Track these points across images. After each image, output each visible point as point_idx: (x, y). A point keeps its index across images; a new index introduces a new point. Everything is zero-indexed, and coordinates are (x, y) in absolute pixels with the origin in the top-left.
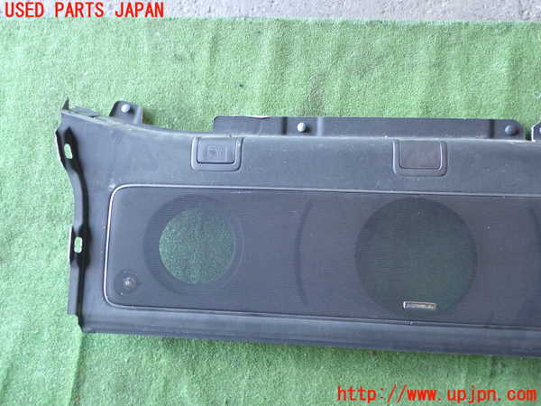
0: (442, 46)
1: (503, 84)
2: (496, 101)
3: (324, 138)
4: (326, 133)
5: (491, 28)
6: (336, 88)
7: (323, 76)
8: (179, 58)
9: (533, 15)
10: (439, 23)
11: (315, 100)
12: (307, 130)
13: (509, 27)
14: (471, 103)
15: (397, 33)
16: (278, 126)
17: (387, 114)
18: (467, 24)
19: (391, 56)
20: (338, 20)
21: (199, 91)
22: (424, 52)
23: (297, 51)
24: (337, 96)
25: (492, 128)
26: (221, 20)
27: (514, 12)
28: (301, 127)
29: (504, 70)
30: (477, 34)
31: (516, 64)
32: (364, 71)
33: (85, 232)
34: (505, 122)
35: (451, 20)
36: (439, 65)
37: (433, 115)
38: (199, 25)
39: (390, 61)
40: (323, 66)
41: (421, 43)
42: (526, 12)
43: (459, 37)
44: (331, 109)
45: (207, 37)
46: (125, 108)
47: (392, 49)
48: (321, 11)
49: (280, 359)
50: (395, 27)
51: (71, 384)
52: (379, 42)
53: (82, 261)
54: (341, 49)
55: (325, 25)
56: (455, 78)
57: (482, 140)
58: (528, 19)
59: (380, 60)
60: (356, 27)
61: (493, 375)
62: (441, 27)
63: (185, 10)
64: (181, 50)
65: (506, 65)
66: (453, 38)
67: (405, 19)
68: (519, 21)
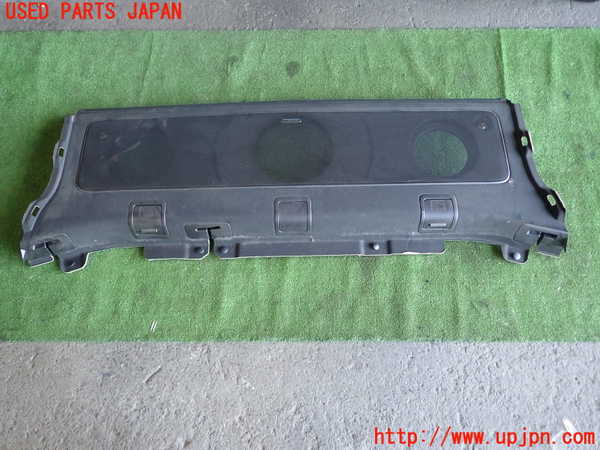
1: (227, 288)
2: (232, 275)
5: (233, 336)
6: (352, 282)
7: (363, 291)
8: (484, 304)
9: (199, 349)
10: (274, 340)
11: (368, 268)
12: (371, 246)
13: (220, 338)
14: (250, 274)
15: (307, 330)
16: (394, 247)
18: (251, 340)
19: (311, 309)
20: (355, 340)
21: (461, 276)
22: (286, 314)
24: (351, 275)
25: (237, 250)
26: (454, 339)
27: (214, 350)
28: (377, 248)
29: (225, 300)
30: (244, 331)
31: (216, 305)
32: (332, 296)
33: (522, 151)
34: (228, 255)
35: (264, 344)
36: (274, 303)
38: (473, 334)
39: (312, 306)
40: (364, 299)
41: (288, 322)
42: (204, 351)
43: (259, 327)
45: (463, 323)
46: (518, 257)
47: (310, 317)
50: (309, 336)
51: (506, 78)
52: (321, 322)
53: (518, 133)
54: (351, 315)
55: (366, 336)
56: (263, 294)
58: (204, 346)
59: (320, 307)
60: (340, 335)
62: (272, 336)
63: (487, 350)
64: (483, 311)
65: (223, 305)
66: (263, 326)
67: (301, 344)
68: (211, 343)
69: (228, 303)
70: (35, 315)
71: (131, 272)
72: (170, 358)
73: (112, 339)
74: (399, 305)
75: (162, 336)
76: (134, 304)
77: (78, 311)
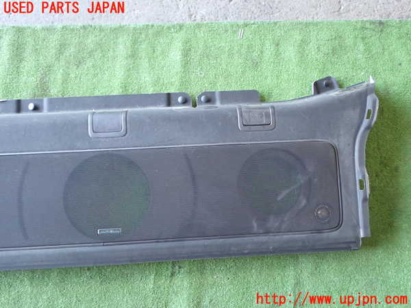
0: (135, 42)
1: (178, 67)
2: (173, 80)
3: (49, 113)
4: (50, 110)
5: (169, 28)
6: (59, 76)
7: (49, 68)
9: (198, 18)
10: (132, 26)
11: (43, 86)
12: (36, 109)
13: (181, 27)
14: (156, 82)
15: (103, 34)
16: (14, 107)
17: (97, 93)
18: (153, 26)
19: (99, 51)
20: (60, 26)
22: (122, 47)
23: (28, 50)
24: (60, 81)
25: (169, 99)
27: (186, 16)
28: (31, 106)
29: (179, 57)
30: (159, 32)
31: (186, 53)
32: (79, 64)
34: (177, 95)
35: (142, 23)
36: (133, 55)
37: (130, 92)
39: (98, 54)
40: (49, 61)
41: (120, 40)
42: (193, 16)
43: (147, 36)
44: (55, 91)
47: (99, 45)
48: (47, 19)
49: (19, 282)
50: (101, 29)
52: (90, 41)
54: (62, 47)
55: (49, 29)
56: (144, 63)
57: (163, 108)
58: (195, 20)
59: (91, 54)
60: (73, 30)
61: (172, 275)
62: (134, 29)
65: (180, 54)
66: (143, 36)
67: (109, 23)
68: (188, 22)
69: (176, 55)
70: (349, 41)
71: (269, 81)
72: (223, 10)
73: (276, 23)
74: (17, 55)
75: (232, 26)
76: (262, 52)
77: (312, 47)
